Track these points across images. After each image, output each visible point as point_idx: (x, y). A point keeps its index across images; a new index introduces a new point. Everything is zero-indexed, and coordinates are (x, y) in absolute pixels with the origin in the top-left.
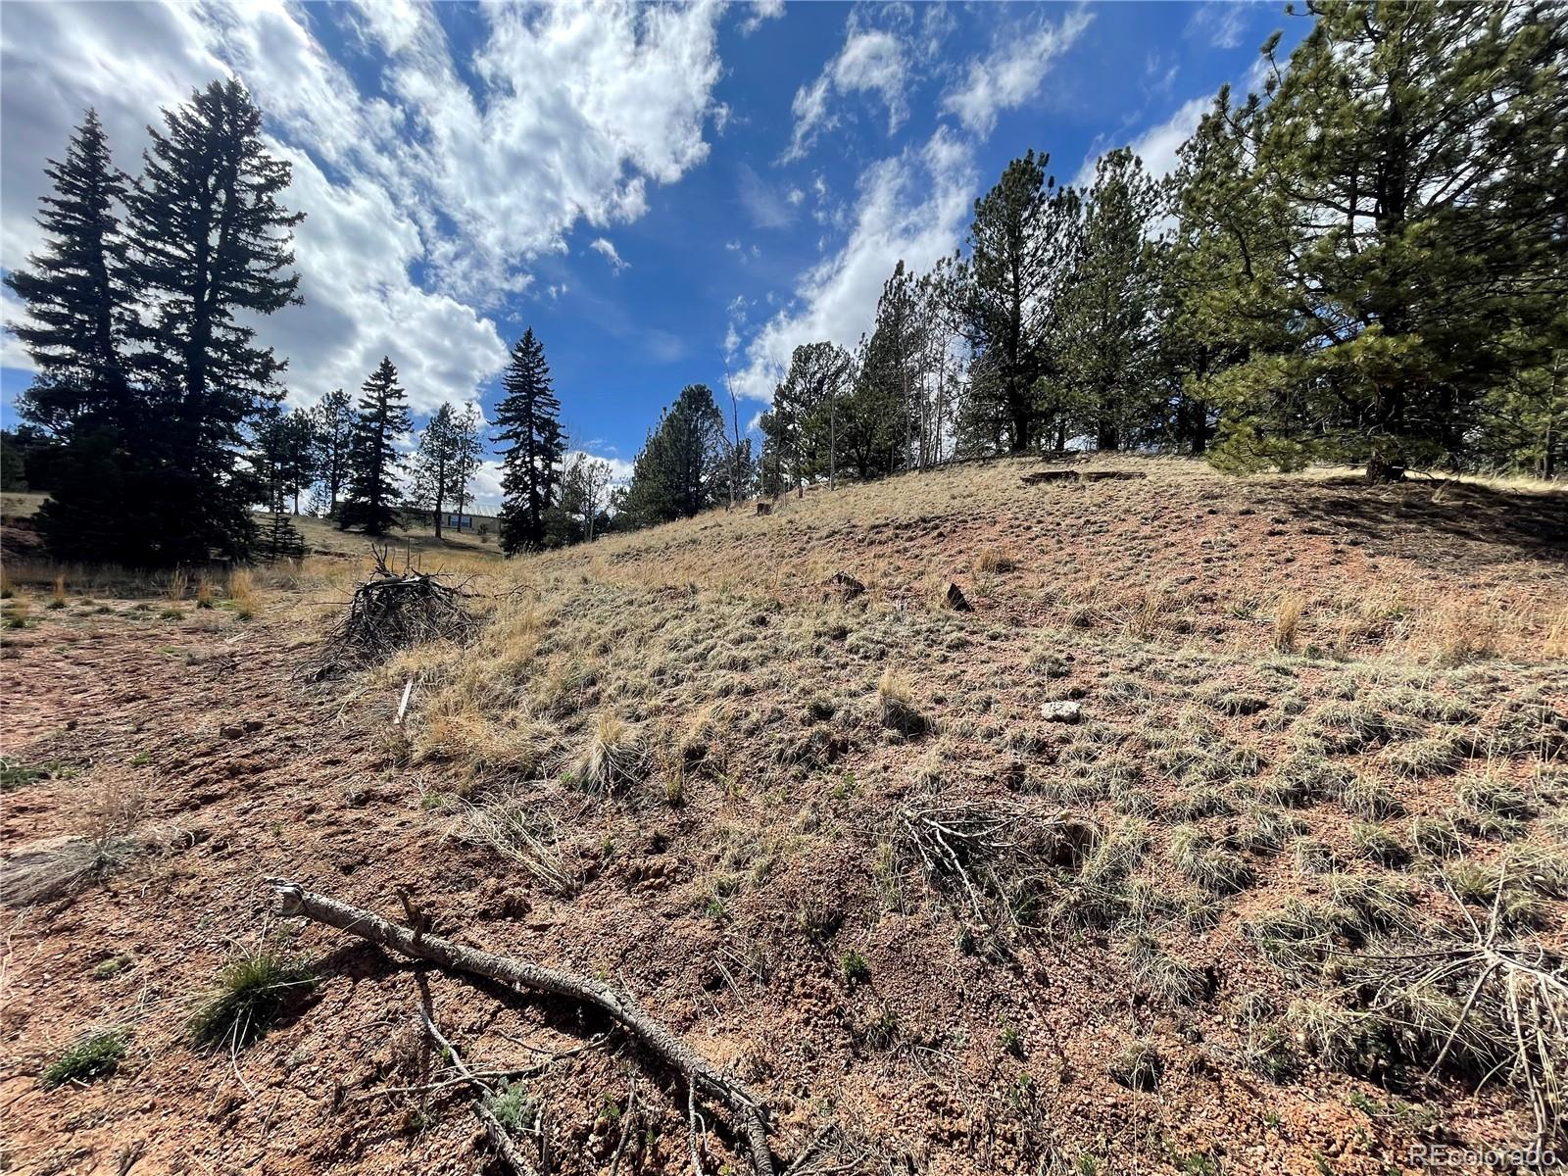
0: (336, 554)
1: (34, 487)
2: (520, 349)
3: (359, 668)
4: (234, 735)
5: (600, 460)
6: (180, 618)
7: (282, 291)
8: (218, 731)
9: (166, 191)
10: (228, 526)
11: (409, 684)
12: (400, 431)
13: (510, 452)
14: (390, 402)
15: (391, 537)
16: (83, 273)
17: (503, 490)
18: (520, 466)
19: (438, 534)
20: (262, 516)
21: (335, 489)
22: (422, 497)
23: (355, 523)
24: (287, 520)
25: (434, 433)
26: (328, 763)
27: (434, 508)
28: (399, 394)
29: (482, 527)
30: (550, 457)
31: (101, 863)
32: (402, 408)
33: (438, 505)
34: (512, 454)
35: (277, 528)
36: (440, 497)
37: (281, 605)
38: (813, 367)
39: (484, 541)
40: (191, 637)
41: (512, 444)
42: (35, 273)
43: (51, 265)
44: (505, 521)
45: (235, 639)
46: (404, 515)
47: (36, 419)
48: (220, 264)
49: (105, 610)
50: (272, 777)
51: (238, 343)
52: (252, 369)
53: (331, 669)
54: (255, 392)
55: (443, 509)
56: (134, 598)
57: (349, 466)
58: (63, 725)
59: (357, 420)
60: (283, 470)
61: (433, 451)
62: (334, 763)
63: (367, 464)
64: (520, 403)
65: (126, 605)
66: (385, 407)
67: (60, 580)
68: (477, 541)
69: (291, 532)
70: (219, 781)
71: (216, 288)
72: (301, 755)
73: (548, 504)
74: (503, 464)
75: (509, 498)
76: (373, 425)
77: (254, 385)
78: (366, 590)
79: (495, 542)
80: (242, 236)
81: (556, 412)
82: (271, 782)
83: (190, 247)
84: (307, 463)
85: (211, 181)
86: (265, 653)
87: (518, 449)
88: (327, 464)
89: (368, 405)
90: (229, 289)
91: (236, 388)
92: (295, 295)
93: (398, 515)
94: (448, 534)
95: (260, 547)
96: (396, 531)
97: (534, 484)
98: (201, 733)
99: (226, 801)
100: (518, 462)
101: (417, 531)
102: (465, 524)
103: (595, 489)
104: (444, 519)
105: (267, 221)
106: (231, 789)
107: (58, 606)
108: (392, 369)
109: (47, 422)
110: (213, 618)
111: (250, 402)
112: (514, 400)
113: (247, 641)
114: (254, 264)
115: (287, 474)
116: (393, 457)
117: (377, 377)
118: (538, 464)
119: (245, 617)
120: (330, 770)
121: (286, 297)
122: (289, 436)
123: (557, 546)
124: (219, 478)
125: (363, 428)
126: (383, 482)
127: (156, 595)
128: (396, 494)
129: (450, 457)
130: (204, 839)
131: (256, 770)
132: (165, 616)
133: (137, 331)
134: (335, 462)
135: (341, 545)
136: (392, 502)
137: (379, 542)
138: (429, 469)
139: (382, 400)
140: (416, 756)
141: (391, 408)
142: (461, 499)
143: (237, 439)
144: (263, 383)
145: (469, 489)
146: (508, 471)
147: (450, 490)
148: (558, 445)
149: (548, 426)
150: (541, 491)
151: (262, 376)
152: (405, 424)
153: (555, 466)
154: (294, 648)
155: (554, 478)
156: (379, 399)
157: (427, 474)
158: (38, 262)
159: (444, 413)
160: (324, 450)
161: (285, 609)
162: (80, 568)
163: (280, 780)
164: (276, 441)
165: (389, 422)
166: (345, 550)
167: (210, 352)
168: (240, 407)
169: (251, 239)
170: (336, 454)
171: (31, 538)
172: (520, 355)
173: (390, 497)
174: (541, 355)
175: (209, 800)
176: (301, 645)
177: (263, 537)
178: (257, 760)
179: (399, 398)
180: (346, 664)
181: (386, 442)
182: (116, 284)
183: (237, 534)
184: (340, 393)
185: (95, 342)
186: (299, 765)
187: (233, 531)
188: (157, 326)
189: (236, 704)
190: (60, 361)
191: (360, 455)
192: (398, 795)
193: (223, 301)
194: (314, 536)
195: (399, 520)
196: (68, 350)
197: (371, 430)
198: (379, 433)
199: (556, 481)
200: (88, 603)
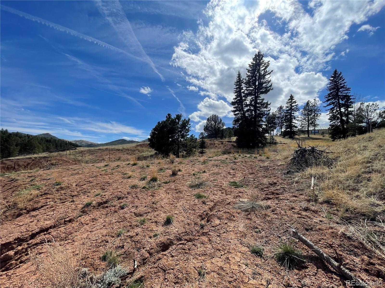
0: (283, 143)
1: (235, 136)
2: (332, 77)
3: (298, 172)
4: (271, 185)
5: (371, 103)
6: (257, 158)
7: (269, 88)
8: (268, 183)
9: (250, 78)
10: (262, 139)
11: (313, 178)
12: (296, 111)
13: (331, 109)
14: (293, 105)
15: (296, 138)
16: (239, 98)
17: (330, 121)
18: (336, 112)
19: (309, 136)
20: (268, 136)
21: (281, 128)
22: (303, 127)
23: (287, 136)
24: (273, 137)
25: (305, 109)
26: (294, 196)
27: (307, 129)
28: (295, 102)
29: (323, 132)
30: (347, 106)
31: (253, 207)
32: (296, 105)
33: (308, 128)
34: (332, 109)
35: (271, 139)
36: (308, 126)
37: (274, 155)
39: (324, 136)
40: (259, 162)
41: (332, 106)
42: (233, 101)
43: (236, 99)
44: (331, 130)
45: (267, 163)
46: (298, 132)
47: (234, 125)
48: (258, 87)
49: (246, 156)
50: (281, 197)
51: (262, 102)
52: (264, 106)
53: (289, 171)
54: (265, 111)
55: (309, 129)
56: (250, 154)
57: (284, 123)
58: (243, 177)
59: (285, 111)
60: (271, 126)
61: (305, 114)
62: (296, 197)
63: (288, 121)
64: (334, 93)
65: (248, 156)
66: (292, 106)
67: (240, 151)
68: (321, 137)
69: (273, 139)
70: (270, 195)
71: (258, 92)
72: (287, 193)
73: (348, 122)
74: (328, 113)
75: (332, 123)
76: (289, 112)
77: (265, 109)
78: (297, 152)
79: (327, 136)
80: (262, 81)
81: (349, 92)
82: (281, 198)
83: (254, 87)
84: (275, 124)
85: (256, 72)
86: (274, 166)
87: (334, 108)
88: (279, 123)
89: (288, 107)
90: (260, 92)
91: (262, 111)
92: (271, 88)
93: (297, 132)
94: (311, 136)
95: (268, 143)
96: (297, 137)
97: (341, 117)
98: (265, 183)
99: (272, 200)
100: (334, 111)
101: (302, 136)
102: (317, 133)
103: (370, 113)
104: (310, 132)
105: (265, 75)
106: (273, 197)
107: (240, 155)
108: (293, 97)
109: (236, 125)
110: (262, 158)
111: (265, 113)
112: (331, 93)
113: (269, 163)
114: (264, 85)
115: (271, 127)
116: (295, 118)
117: (289, 100)
118: (343, 110)
119: (268, 158)
120: (294, 198)
121: (270, 89)
122: (271, 119)
123: (354, 135)
124: (260, 130)
125: (287, 113)
126: (292, 125)
127: (253, 153)
128: (296, 127)
129: (311, 115)
130: (270, 208)
131: (277, 194)
132: (255, 158)
133: (247, 106)
134: (281, 122)
135: (284, 141)
136: (295, 129)
137: (293, 140)
138: (305, 119)
139: (291, 105)
140: (321, 200)
141: (293, 106)
142: (315, 126)
143: (262, 121)
144: (266, 108)
145: (317, 122)
146: (331, 115)
147: (311, 124)
148: (351, 102)
150: (344, 118)
151: (266, 107)
152: (297, 109)
153: (349, 109)
154: (279, 165)
155: (350, 113)
156: (290, 105)
157: (304, 121)
158: (234, 99)
159: (308, 103)
160: (279, 120)
161: (275, 156)
162: (242, 149)
163: (283, 198)
164: (269, 120)
165: (293, 110)
166: (285, 142)
167: (258, 105)
168: (263, 114)
169: (263, 80)
170: (281, 120)
171: (235, 144)
172: (332, 79)
173: (295, 128)
174: (341, 76)
175: (269, 199)
176: (281, 165)
177: (268, 141)
178: (277, 192)
179: (295, 103)
180: (293, 170)
181: (292, 115)
182: (243, 98)
183: (264, 141)
184: (281, 106)
185: (241, 109)
186: (287, 195)
187: (263, 140)
188: (249, 103)
189: (270, 177)
190: (237, 114)
191: (287, 119)
192: (317, 211)
193: (259, 95)
194: (279, 139)
195: (297, 134)
196: (238, 112)
197: (289, 113)
198: (291, 113)
199: (351, 114)
200: (243, 155)
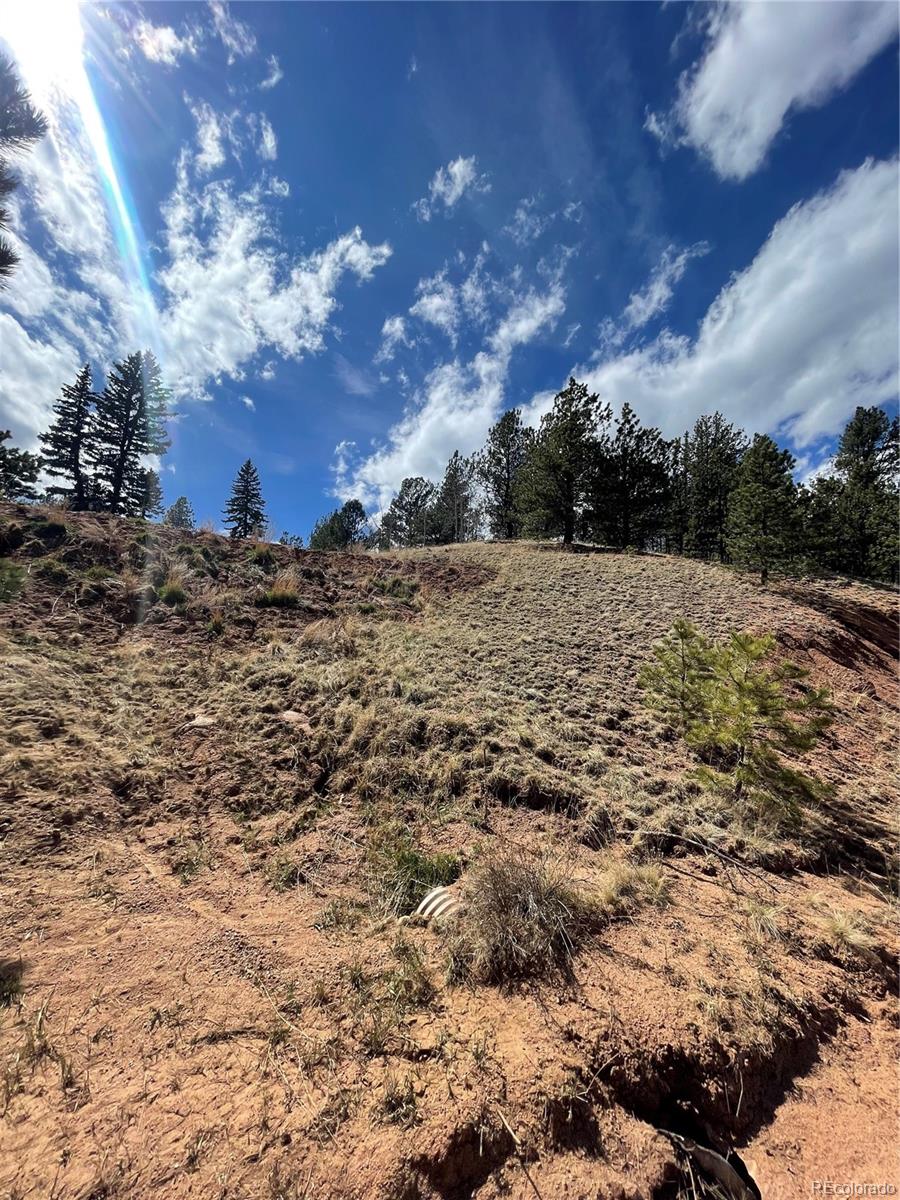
2: (243, 471)
38: (412, 491)
64: (242, 501)
81: (261, 507)
112: (238, 499)
149: (257, 516)
172: (243, 474)
174: (254, 474)
